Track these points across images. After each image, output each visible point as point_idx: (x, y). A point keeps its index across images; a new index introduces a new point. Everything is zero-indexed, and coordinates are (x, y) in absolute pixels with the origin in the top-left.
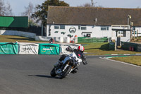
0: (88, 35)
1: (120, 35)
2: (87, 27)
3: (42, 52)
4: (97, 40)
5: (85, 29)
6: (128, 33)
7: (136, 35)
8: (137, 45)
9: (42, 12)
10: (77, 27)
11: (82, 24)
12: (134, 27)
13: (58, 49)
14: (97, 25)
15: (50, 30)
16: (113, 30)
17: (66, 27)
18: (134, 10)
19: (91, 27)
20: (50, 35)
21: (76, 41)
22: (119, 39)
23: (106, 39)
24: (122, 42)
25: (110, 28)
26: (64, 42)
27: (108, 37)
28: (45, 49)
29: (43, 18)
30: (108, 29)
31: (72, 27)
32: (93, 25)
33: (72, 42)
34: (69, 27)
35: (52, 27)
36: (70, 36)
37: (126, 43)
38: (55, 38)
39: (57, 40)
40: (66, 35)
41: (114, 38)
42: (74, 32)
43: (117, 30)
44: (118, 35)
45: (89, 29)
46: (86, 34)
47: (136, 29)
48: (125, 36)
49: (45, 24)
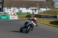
0: (21, 11)
1: (34, 11)
2: (20, 8)
3: (2, 18)
4: (24, 13)
5: (19, 9)
6: (37, 10)
7: (40, 11)
8: (41, 15)
9: (2, 2)
10: (16, 8)
11: (18, 7)
12: (40, 8)
13: (8, 17)
14: (24, 7)
15: (5, 9)
16: (31, 9)
17: (11, 8)
18: (39, 1)
19: (22, 8)
20: (5, 11)
21: (16, 14)
22: (33, 13)
23: (28, 13)
24: (35, 14)
25: (30, 9)
26: (11, 14)
27: (29, 12)
28: (3, 17)
29: (2, 5)
30: (29, 9)
31: (14, 8)
32: (23, 7)
33: (14, 14)
34: (13, 8)
35: (6, 8)
36: (13, 12)
37: (36, 15)
38: (7, 13)
39: (8, 13)
40: (11, 12)
41: (31, 13)
42: (15, 10)
43: (32, 9)
44: (33, 11)
45: (21, 9)
46: (20, 11)
47: (41, 9)
48: (36, 12)
49: (3, 7)
